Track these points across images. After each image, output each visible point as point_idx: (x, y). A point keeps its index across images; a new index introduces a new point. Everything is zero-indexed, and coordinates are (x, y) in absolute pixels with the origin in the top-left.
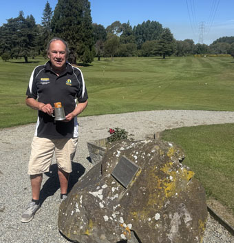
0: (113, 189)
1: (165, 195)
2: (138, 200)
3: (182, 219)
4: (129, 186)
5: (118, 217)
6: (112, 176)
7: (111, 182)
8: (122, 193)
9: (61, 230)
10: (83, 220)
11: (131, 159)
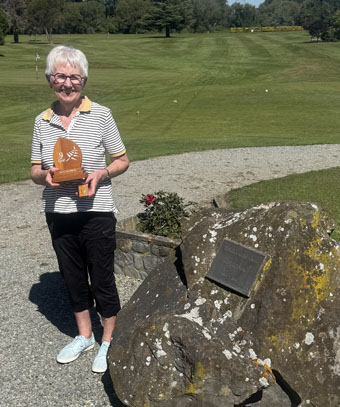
0: (218, 304)
1: (315, 298)
4: (253, 292)
5: (245, 350)
6: (210, 280)
7: (209, 293)
8: (239, 307)
9: (126, 402)
10: (174, 369)
11: (243, 243)
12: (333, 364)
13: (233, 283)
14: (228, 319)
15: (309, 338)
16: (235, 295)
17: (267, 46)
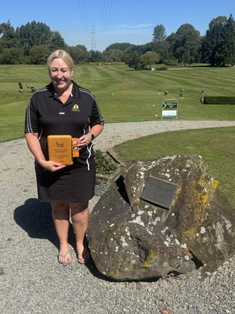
0: (150, 214)
1: (204, 207)
2: (188, 218)
3: (224, 227)
4: (172, 206)
5: (172, 240)
6: (143, 200)
7: (144, 207)
8: (164, 215)
9: (104, 273)
10: (133, 253)
11: (162, 178)
12: (216, 243)
13: (158, 201)
14: (158, 222)
15: (203, 230)
16: (160, 208)
17: (109, 72)
